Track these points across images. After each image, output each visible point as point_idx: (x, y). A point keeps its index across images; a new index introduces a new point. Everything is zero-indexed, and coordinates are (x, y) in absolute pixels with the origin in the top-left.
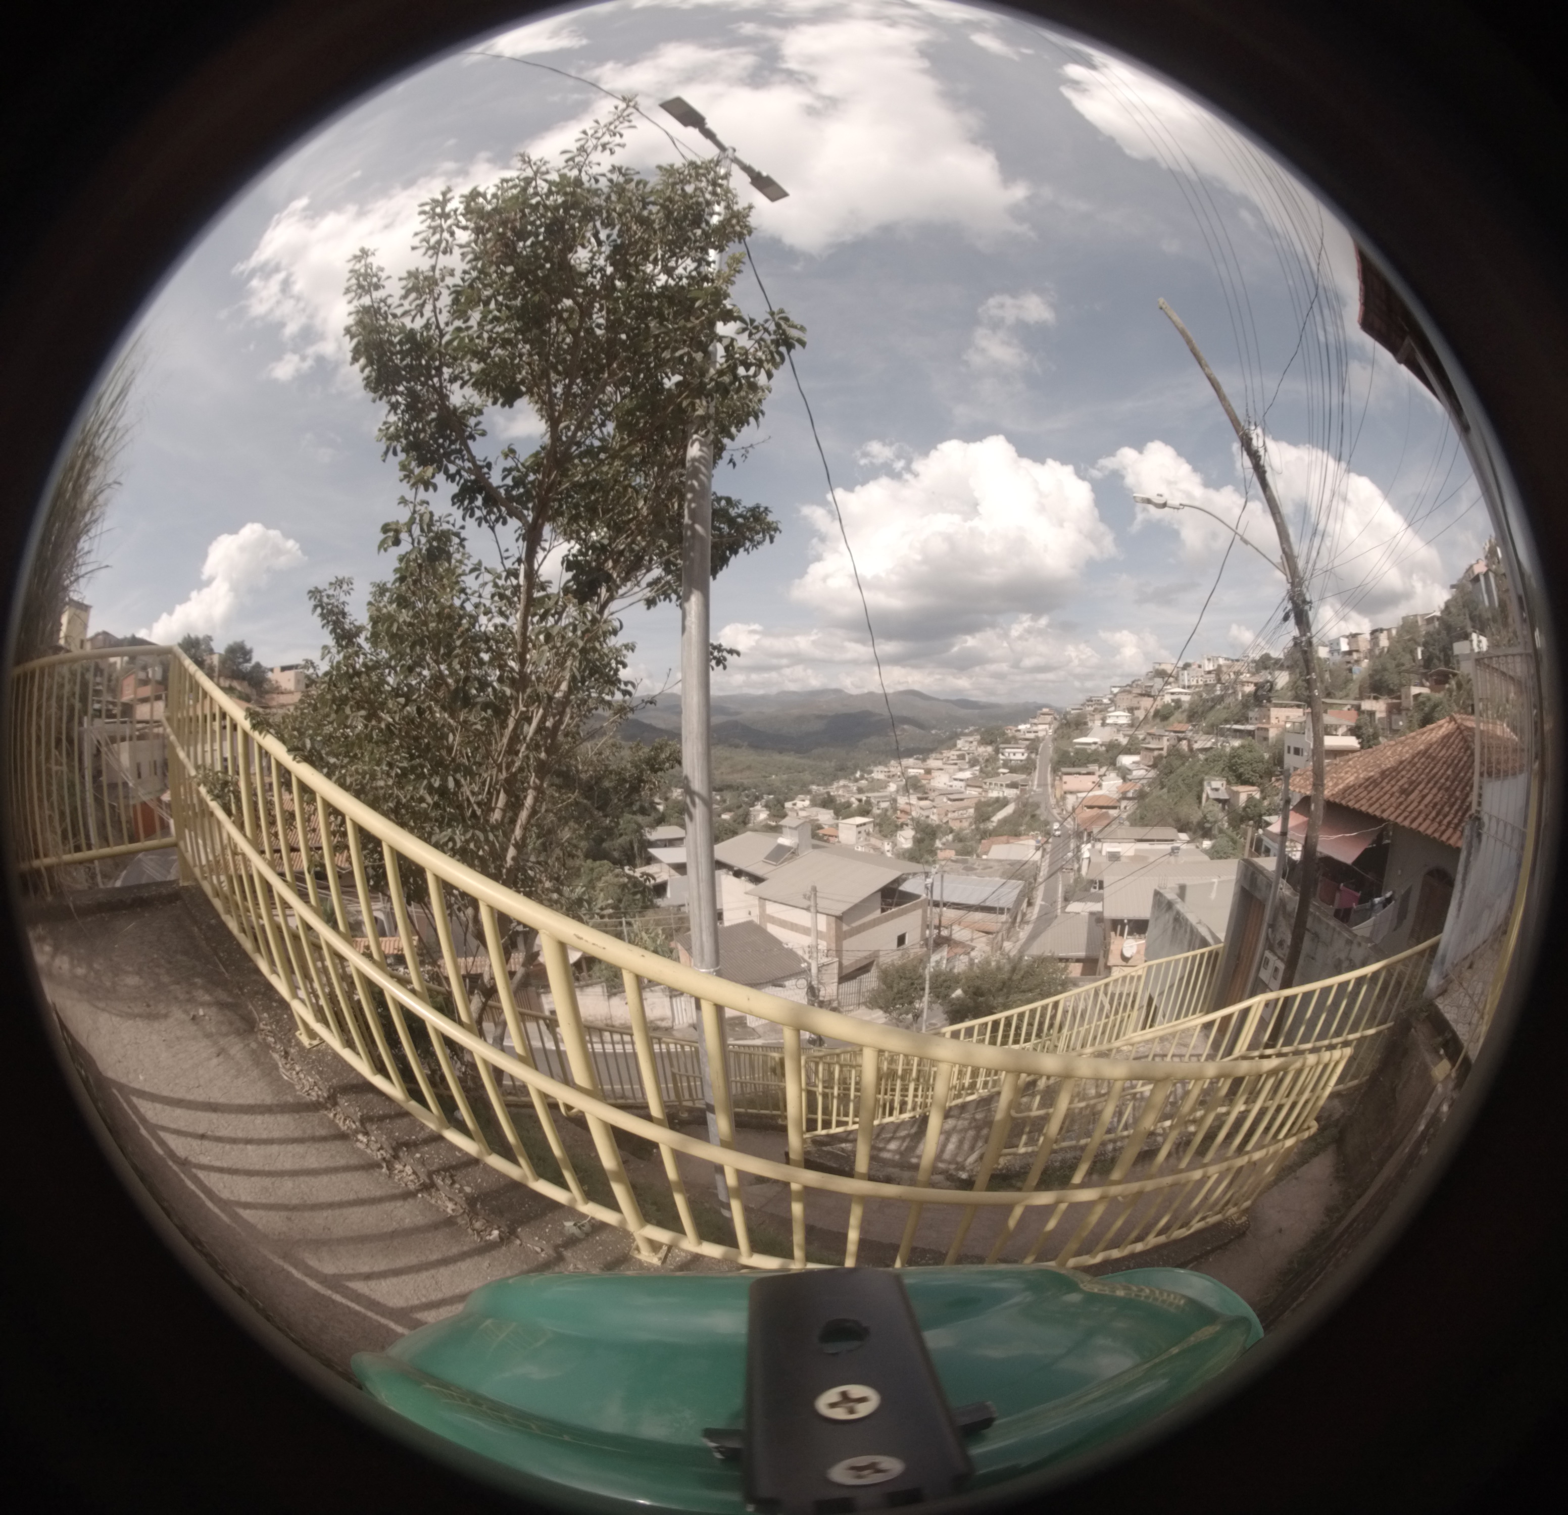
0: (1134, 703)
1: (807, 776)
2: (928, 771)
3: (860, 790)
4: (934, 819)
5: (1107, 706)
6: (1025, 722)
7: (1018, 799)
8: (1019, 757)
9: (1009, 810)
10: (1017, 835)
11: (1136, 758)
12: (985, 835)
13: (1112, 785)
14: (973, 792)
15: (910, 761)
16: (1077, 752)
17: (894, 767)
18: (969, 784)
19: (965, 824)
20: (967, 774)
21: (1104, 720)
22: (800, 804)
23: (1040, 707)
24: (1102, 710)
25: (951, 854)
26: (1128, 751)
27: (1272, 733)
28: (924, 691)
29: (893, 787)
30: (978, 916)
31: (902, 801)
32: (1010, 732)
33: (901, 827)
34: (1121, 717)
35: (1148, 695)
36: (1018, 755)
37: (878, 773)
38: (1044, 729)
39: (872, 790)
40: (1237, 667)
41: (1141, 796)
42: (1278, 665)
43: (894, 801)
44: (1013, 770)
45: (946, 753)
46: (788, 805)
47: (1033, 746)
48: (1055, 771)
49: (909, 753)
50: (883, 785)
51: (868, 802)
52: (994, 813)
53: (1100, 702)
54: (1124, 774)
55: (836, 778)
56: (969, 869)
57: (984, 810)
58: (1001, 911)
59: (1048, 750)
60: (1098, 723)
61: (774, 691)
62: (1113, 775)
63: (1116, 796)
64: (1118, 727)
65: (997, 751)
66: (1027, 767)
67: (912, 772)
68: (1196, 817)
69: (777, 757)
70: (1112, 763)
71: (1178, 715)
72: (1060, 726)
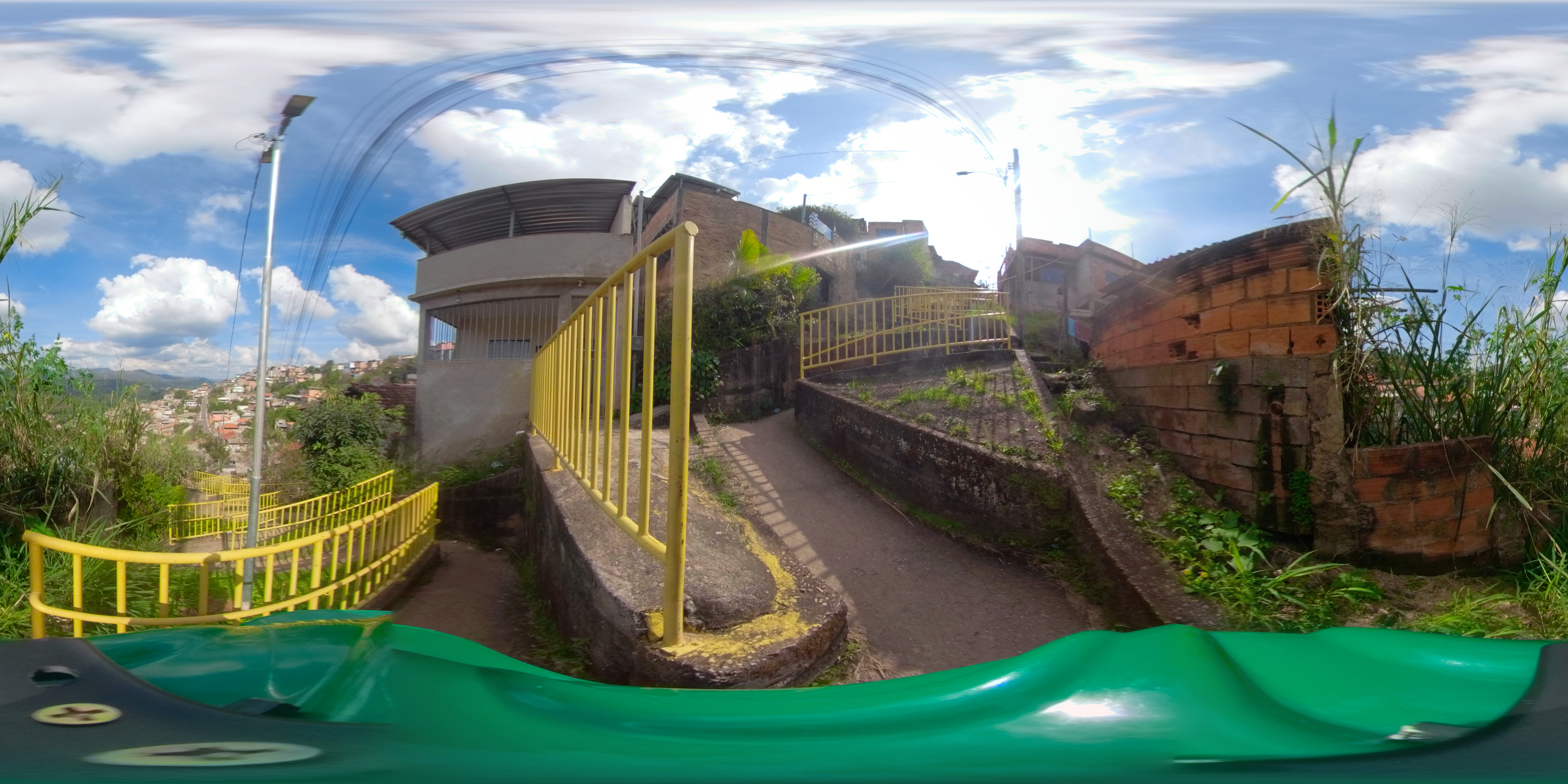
0: (247, 383)
2: (152, 409)
5: (234, 383)
6: (194, 389)
7: (193, 424)
8: (193, 405)
11: (246, 407)
13: (234, 419)
14: (173, 420)
18: (171, 416)
19: (170, 434)
20: (170, 412)
24: (231, 385)
26: (243, 404)
27: (309, 400)
28: (148, 370)
32: (189, 393)
35: (253, 380)
38: (204, 393)
40: (297, 370)
41: (248, 424)
42: (317, 370)
44: (190, 411)
45: (160, 401)
47: (199, 400)
48: (209, 411)
52: (182, 430)
54: (241, 414)
57: (178, 428)
59: (206, 402)
60: (229, 391)
62: (236, 414)
63: (237, 423)
64: (239, 393)
65: (183, 402)
66: (197, 410)
68: (273, 434)
70: (235, 409)
72: (212, 392)
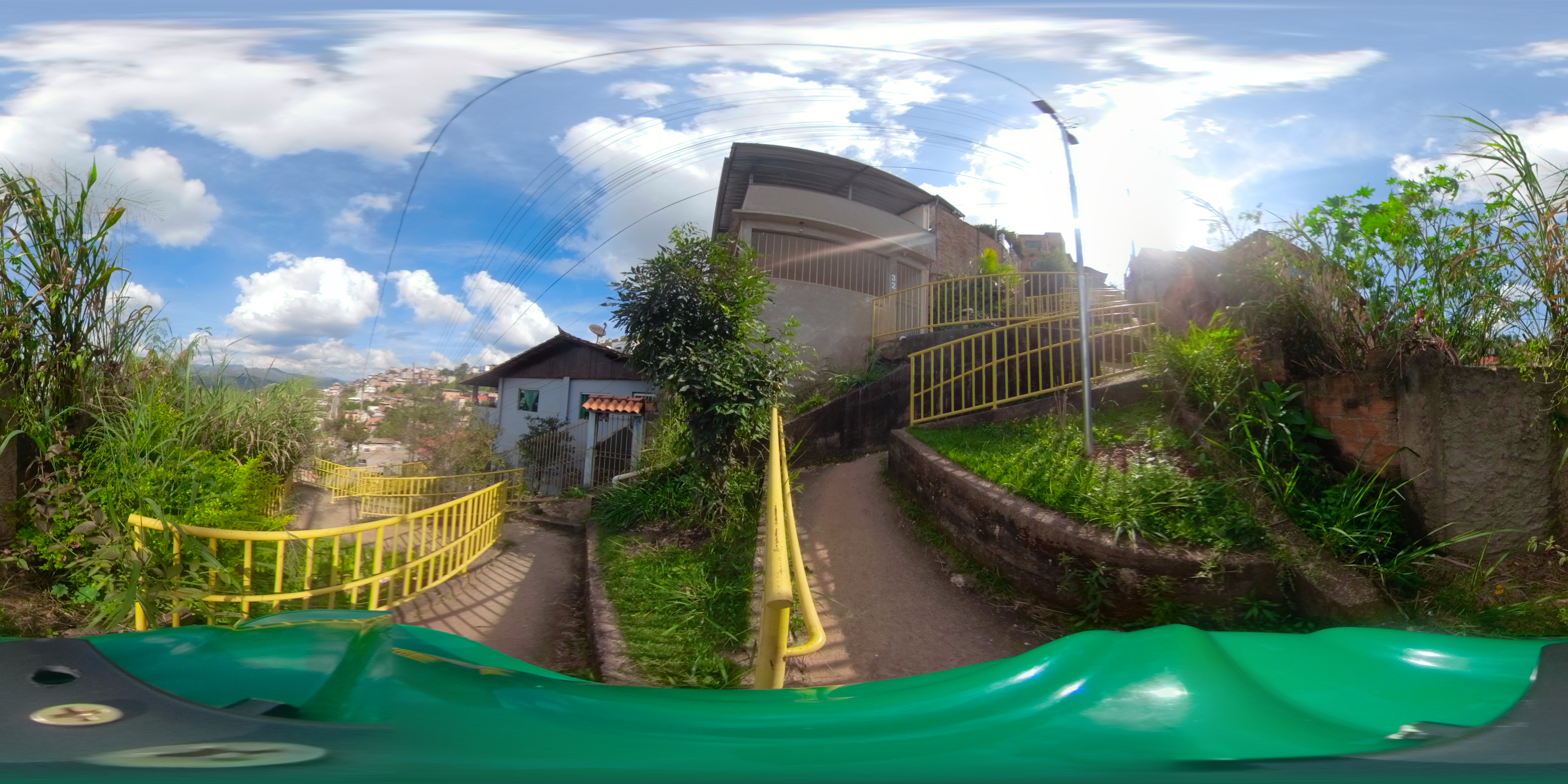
0: (378, 384)
5: (366, 385)
11: (377, 408)
13: (364, 419)
16: (350, 403)
21: (363, 390)
23: (336, 382)
24: (362, 386)
26: (374, 404)
27: (444, 401)
32: (320, 392)
34: (371, 390)
35: (386, 381)
38: (335, 392)
40: (430, 372)
41: (378, 424)
42: (451, 373)
53: (363, 382)
54: (371, 414)
59: (337, 401)
60: (360, 392)
62: (366, 414)
63: (366, 423)
64: (370, 394)
68: (404, 434)
70: (366, 409)
71: (399, 391)
72: (343, 391)
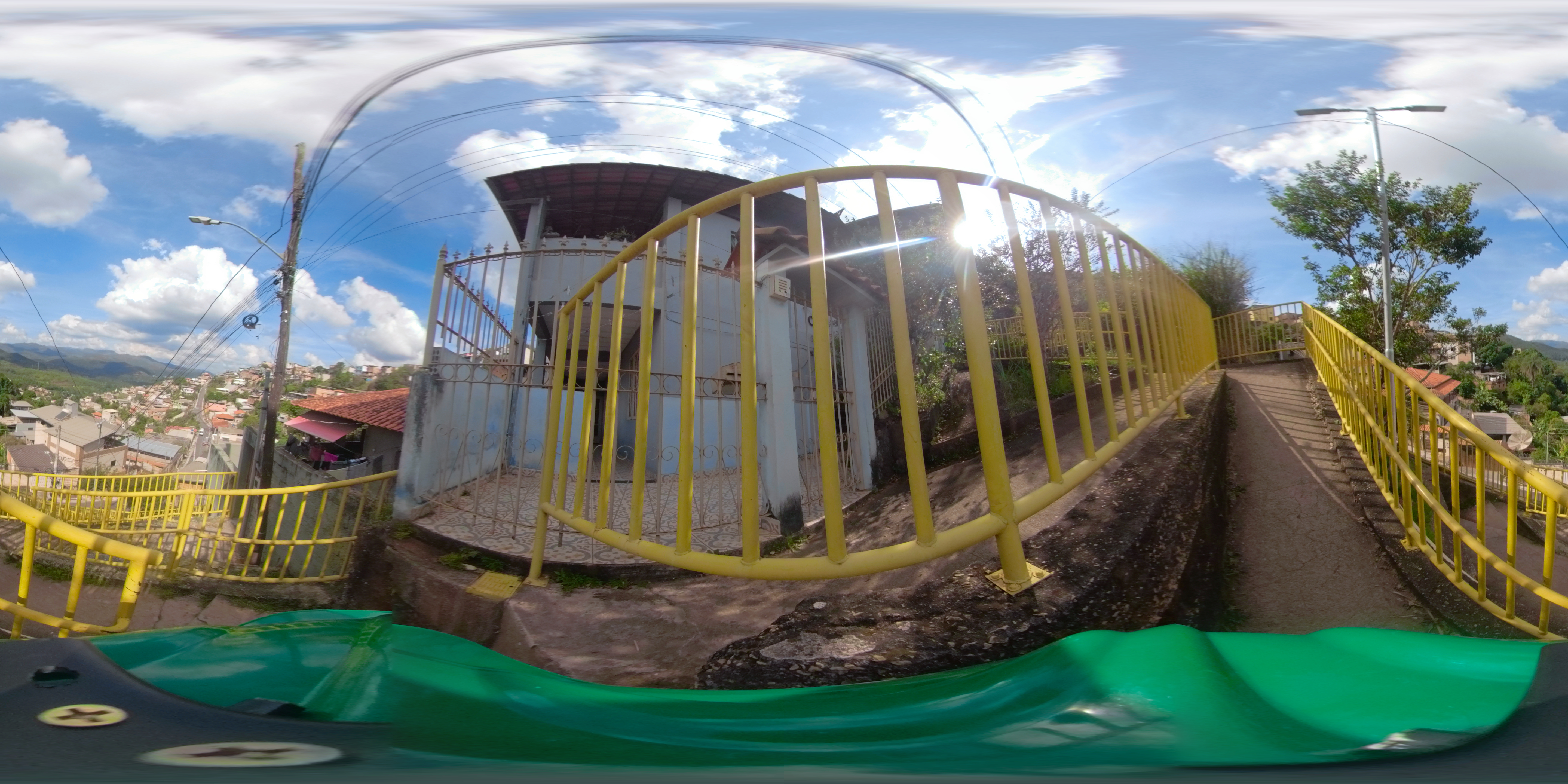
0: (249, 376)
1: (92, 388)
2: (147, 393)
3: (115, 398)
4: (147, 414)
6: (196, 377)
7: (186, 411)
8: (190, 392)
9: (181, 415)
10: (183, 426)
12: (168, 424)
13: (232, 410)
14: (167, 405)
15: (140, 387)
16: (218, 394)
17: (133, 389)
18: (165, 401)
19: (161, 419)
20: (165, 397)
21: (233, 382)
22: (87, 400)
23: (204, 372)
24: (233, 377)
25: (151, 431)
26: (242, 397)
28: (153, 357)
29: (130, 398)
30: (157, 459)
31: (133, 405)
32: (188, 381)
33: (131, 416)
34: (241, 381)
35: (256, 374)
36: (190, 391)
37: (125, 391)
38: (204, 382)
39: (120, 398)
40: (304, 369)
41: (245, 417)
42: (326, 371)
43: (129, 404)
44: (186, 398)
45: (157, 386)
46: (81, 400)
47: (197, 388)
48: (206, 401)
49: (141, 384)
50: (125, 396)
51: (117, 403)
52: (174, 416)
53: (232, 374)
54: (239, 406)
55: (105, 391)
56: (158, 438)
57: (170, 414)
58: (168, 458)
59: (204, 391)
61: (83, 348)
63: (233, 415)
64: (240, 386)
65: (180, 388)
66: (193, 397)
67: (140, 392)
69: (80, 378)
72: (212, 381)
